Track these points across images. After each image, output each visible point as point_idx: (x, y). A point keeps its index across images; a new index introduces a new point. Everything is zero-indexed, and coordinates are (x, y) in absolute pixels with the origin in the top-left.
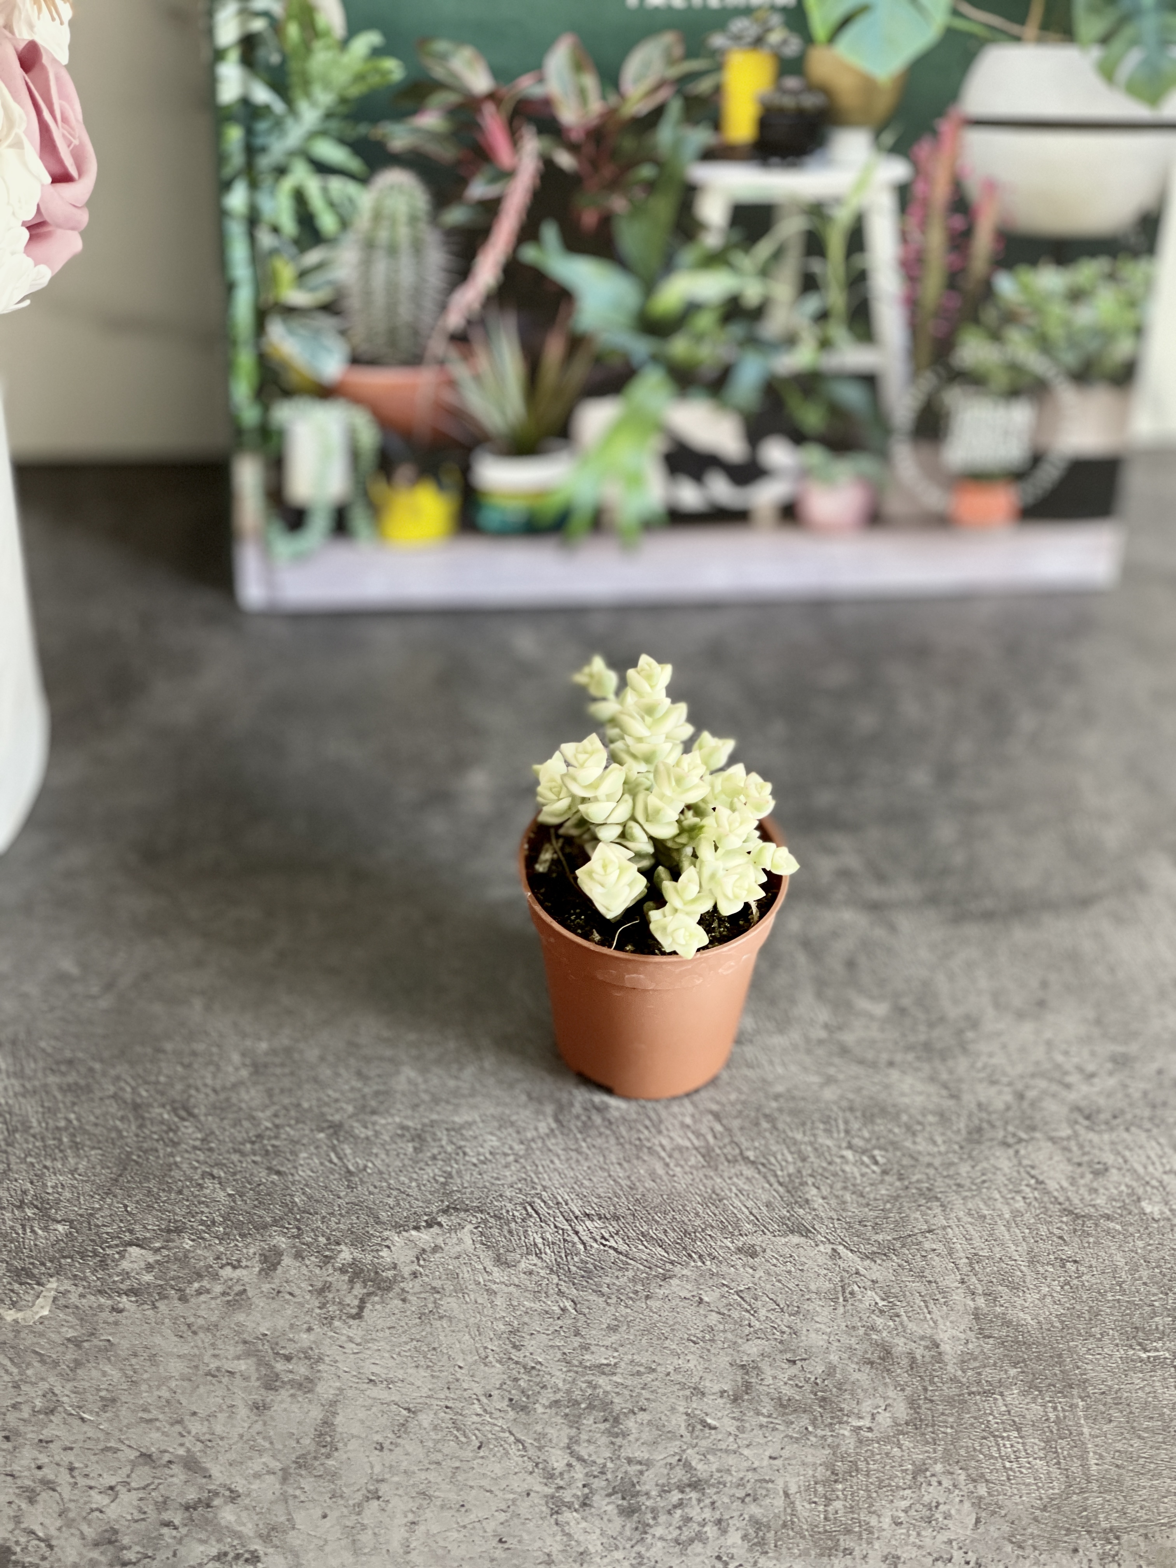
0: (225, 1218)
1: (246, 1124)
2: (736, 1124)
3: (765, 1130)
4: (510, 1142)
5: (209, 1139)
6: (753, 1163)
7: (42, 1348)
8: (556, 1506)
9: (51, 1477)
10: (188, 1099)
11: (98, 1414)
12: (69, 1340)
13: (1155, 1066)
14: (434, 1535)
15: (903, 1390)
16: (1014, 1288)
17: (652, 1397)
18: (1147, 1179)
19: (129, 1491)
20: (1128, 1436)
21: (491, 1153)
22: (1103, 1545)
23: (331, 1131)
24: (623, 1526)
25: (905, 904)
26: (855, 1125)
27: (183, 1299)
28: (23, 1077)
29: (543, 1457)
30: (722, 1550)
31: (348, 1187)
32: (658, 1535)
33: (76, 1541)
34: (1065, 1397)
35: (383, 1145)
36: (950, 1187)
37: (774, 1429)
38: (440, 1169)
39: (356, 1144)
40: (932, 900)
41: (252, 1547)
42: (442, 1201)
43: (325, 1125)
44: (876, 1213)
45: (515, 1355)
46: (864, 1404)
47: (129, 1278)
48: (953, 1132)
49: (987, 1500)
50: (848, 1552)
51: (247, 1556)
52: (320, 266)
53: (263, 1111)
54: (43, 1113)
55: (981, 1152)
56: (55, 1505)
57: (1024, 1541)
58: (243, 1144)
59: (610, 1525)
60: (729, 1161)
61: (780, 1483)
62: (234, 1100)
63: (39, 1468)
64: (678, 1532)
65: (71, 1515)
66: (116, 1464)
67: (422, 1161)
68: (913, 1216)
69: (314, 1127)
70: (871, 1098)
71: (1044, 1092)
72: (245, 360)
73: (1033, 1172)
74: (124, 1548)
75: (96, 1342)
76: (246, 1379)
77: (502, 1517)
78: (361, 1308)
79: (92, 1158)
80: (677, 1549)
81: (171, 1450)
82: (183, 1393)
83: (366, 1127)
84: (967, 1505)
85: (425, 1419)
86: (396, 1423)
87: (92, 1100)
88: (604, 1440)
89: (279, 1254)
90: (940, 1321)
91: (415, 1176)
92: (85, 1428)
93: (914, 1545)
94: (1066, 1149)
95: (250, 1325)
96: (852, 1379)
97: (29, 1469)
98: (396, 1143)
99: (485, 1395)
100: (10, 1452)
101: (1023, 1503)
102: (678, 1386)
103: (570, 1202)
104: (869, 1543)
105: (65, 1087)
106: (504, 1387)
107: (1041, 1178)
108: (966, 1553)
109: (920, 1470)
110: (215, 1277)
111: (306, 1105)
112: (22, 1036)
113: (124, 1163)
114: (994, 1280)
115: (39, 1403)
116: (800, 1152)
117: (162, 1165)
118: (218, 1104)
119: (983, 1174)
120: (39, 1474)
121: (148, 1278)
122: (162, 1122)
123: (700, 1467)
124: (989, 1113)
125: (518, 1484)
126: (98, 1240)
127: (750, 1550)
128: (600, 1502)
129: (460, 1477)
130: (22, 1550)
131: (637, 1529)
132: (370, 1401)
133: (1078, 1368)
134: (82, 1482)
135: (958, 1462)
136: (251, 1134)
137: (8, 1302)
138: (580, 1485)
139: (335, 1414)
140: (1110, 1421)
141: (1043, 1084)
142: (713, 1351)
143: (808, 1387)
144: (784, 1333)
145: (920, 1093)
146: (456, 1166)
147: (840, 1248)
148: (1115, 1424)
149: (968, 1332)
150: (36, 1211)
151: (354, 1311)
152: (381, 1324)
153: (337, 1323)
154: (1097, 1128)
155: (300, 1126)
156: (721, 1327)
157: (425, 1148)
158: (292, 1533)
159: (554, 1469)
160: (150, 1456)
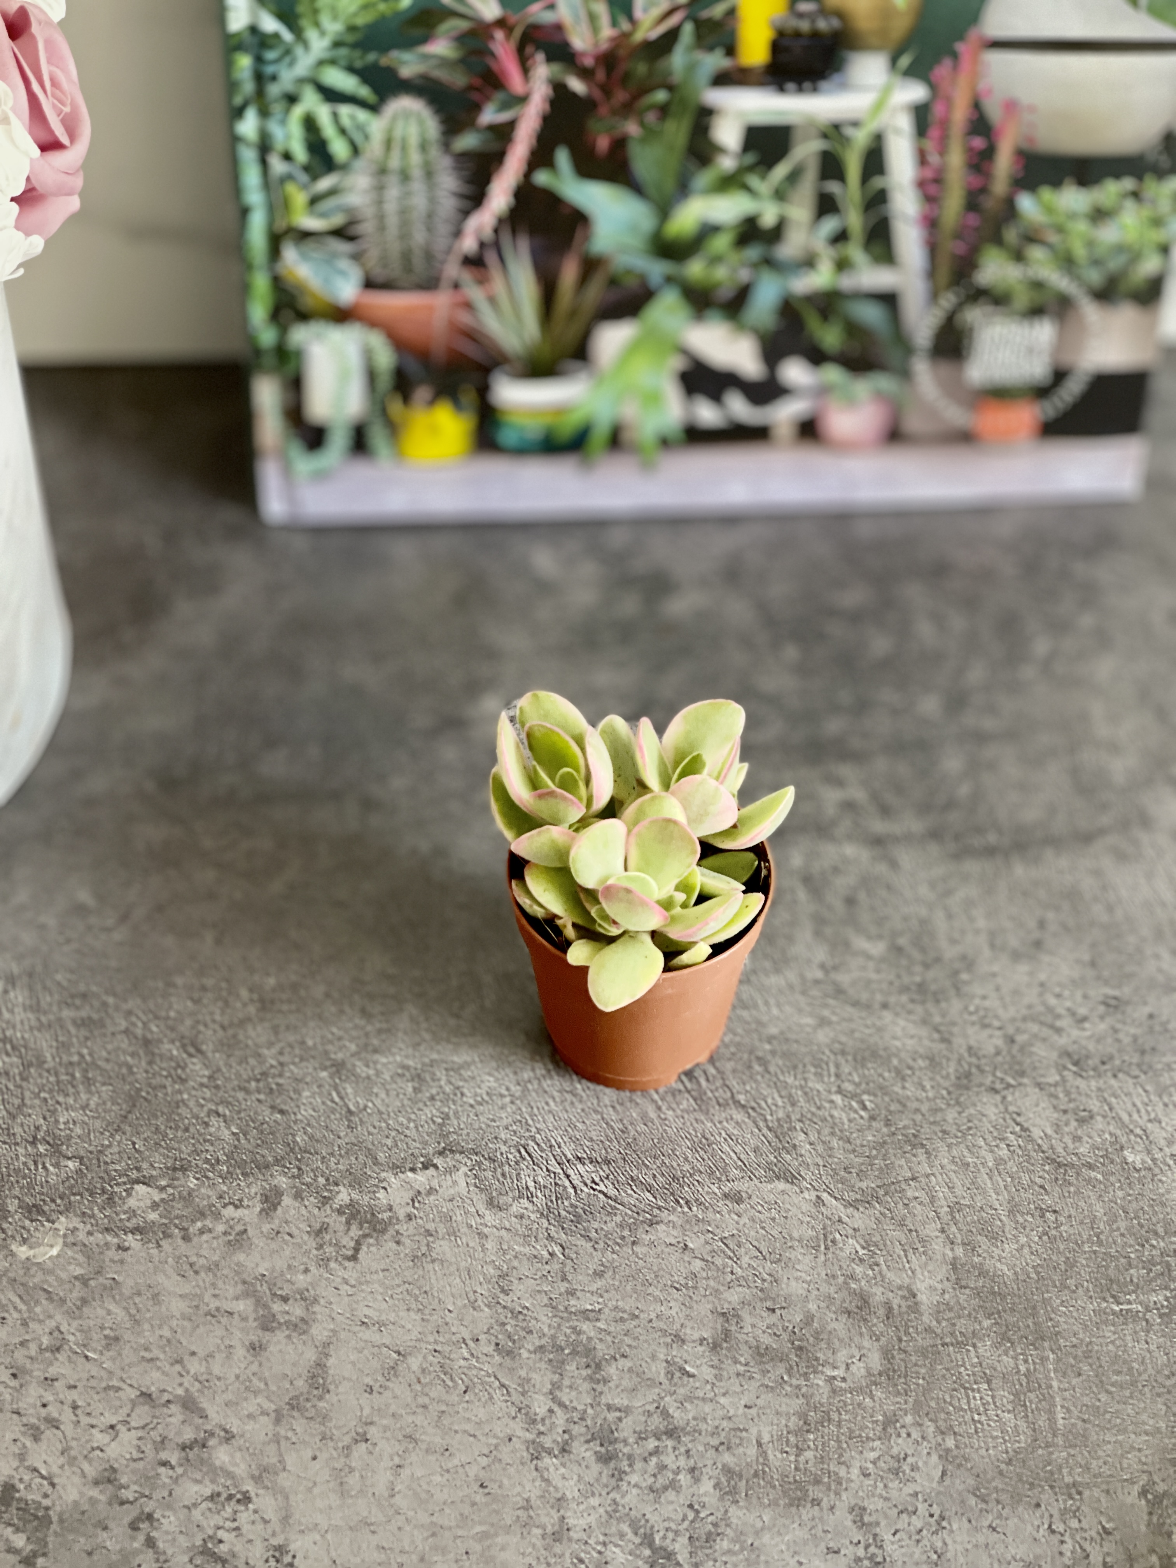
0: (230, 1156)
1: (252, 1061)
2: (729, 1066)
3: (758, 1073)
4: (507, 1083)
5: (216, 1076)
6: (743, 1107)
7: (50, 1286)
8: (537, 1452)
9: (55, 1415)
10: (196, 1036)
11: (101, 1353)
12: (76, 1278)
13: (1147, 1010)
14: (418, 1479)
15: (878, 1340)
16: (994, 1237)
17: (634, 1344)
18: (1131, 1127)
19: (129, 1430)
20: (1095, 1389)
21: (488, 1094)
22: (1065, 1501)
23: (334, 1069)
24: (600, 1473)
25: (908, 839)
26: (846, 1069)
27: (186, 1238)
28: (38, 1011)
29: (525, 1402)
30: (695, 1498)
31: (349, 1127)
32: (633, 1483)
33: (77, 1480)
34: (1036, 1349)
35: (383, 1084)
36: (936, 1134)
37: (751, 1378)
38: (438, 1110)
39: (357, 1083)
40: (935, 835)
41: (244, 1489)
42: (439, 1143)
43: (328, 1063)
44: (861, 1160)
45: (503, 1299)
46: (839, 1354)
47: (135, 1216)
48: (942, 1077)
49: (955, 1453)
50: (816, 1502)
51: (239, 1496)
52: (332, 192)
53: (268, 1048)
54: (57, 1048)
55: (969, 1097)
56: (58, 1443)
57: (988, 1495)
58: (248, 1081)
59: (587, 1471)
60: (719, 1104)
61: (754, 1431)
62: (241, 1037)
63: (44, 1406)
64: (653, 1479)
65: (73, 1453)
66: (118, 1403)
67: (420, 1101)
68: (897, 1162)
69: (317, 1065)
70: (862, 1041)
71: (1035, 1036)
72: (261, 283)
73: (1018, 1119)
74: (122, 1487)
75: (101, 1280)
76: (244, 1319)
77: (484, 1461)
78: (357, 1250)
79: (104, 1095)
80: (652, 1496)
81: (170, 1389)
82: (183, 1333)
83: (368, 1066)
84: (934, 1458)
85: (415, 1363)
86: (387, 1366)
87: (104, 1035)
88: (586, 1386)
89: (278, 1193)
90: (919, 1271)
91: (413, 1117)
92: (88, 1366)
93: (881, 1496)
94: (1052, 1096)
95: (250, 1265)
96: (829, 1328)
97: (35, 1406)
98: (396, 1083)
99: (473, 1340)
100: (18, 1391)
101: (989, 1456)
102: (659, 1333)
103: (563, 1145)
104: (837, 1494)
105: (79, 1022)
106: (492, 1331)
107: (1026, 1125)
108: (931, 1506)
109: (890, 1421)
110: (217, 1216)
111: (310, 1043)
112: (39, 968)
113: (133, 1100)
114: (974, 1230)
115: (46, 1341)
116: (790, 1096)
117: (169, 1103)
118: (225, 1041)
119: (969, 1121)
120: (43, 1412)
121: (153, 1216)
122: (171, 1058)
123: (676, 1415)
124: (979, 1059)
125: (500, 1429)
126: (106, 1177)
127: (721, 1499)
128: (579, 1449)
129: (446, 1421)
130: (26, 1488)
131: (613, 1475)
132: (362, 1344)
133: (1051, 1319)
134: (85, 1420)
135: (927, 1414)
136: (256, 1072)
137: (18, 1238)
138: (561, 1432)
139: (327, 1355)
140: (1080, 1375)
141: (1034, 1028)
142: (695, 1298)
143: (785, 1336)
144: (764, 1280)
145: (912, 1037)
146: (453, 1107)
147: (825, 1196)
148: (1084, 1377)
149: (945, 1282)
150: (48, 1147)
151: (350, 1253)
152: (375, 1266)
153: (332, 1265)
154: (1084, 1074)
155: (304, 1064)
156: (704, 1275)
157: (424, 1088)
158: (285, 1474)
159: (536, 1414)
160: (150, 1395)
